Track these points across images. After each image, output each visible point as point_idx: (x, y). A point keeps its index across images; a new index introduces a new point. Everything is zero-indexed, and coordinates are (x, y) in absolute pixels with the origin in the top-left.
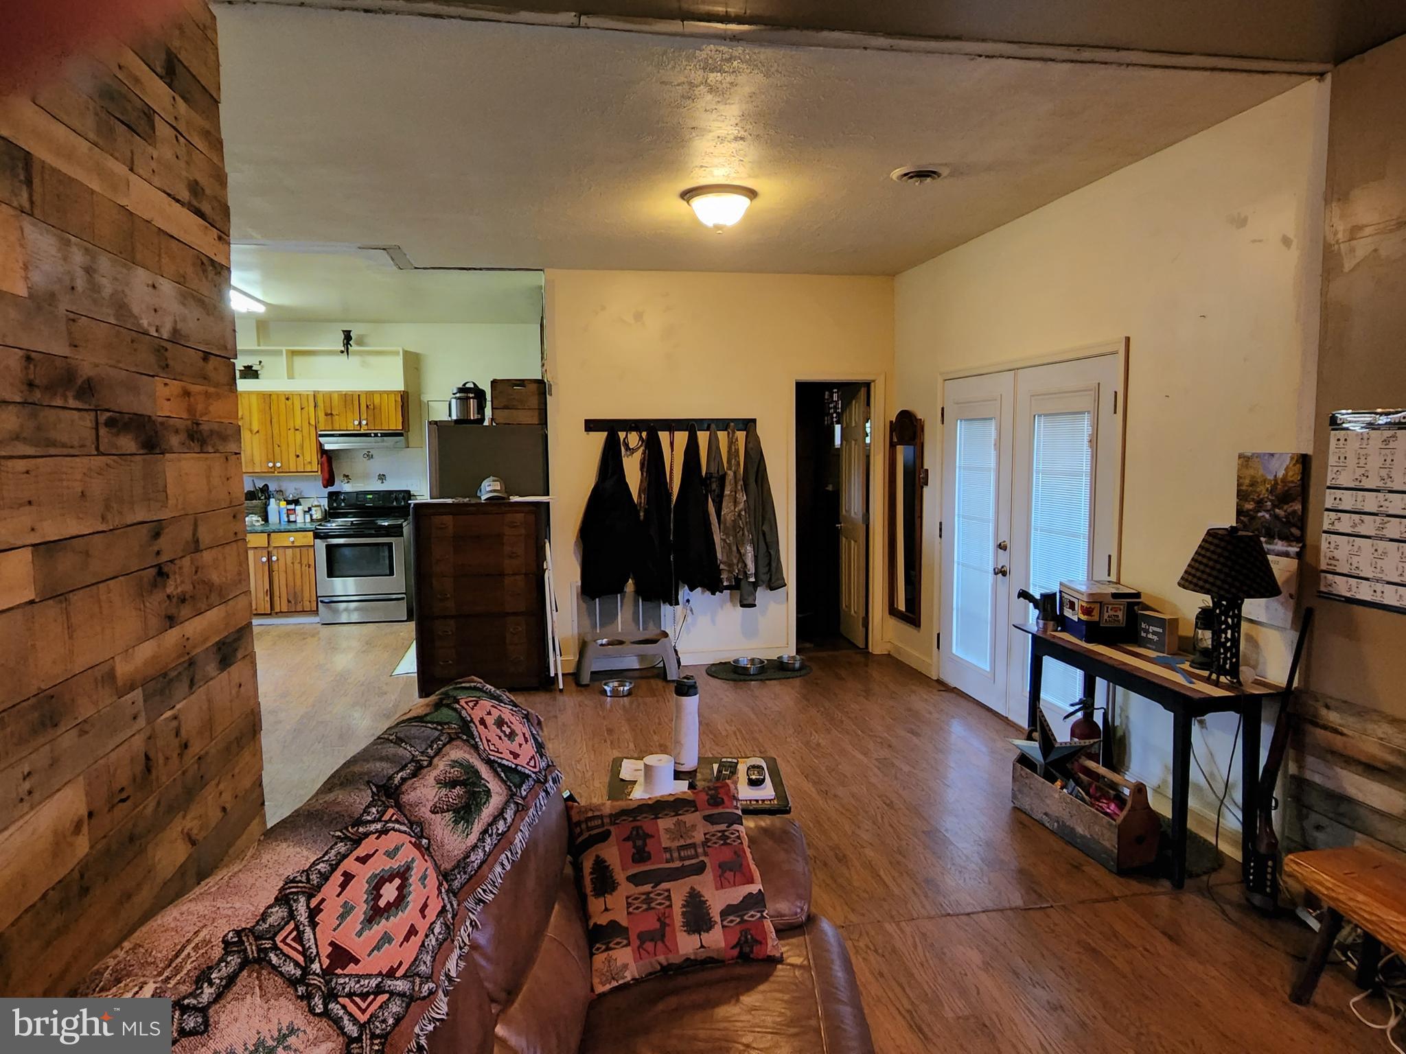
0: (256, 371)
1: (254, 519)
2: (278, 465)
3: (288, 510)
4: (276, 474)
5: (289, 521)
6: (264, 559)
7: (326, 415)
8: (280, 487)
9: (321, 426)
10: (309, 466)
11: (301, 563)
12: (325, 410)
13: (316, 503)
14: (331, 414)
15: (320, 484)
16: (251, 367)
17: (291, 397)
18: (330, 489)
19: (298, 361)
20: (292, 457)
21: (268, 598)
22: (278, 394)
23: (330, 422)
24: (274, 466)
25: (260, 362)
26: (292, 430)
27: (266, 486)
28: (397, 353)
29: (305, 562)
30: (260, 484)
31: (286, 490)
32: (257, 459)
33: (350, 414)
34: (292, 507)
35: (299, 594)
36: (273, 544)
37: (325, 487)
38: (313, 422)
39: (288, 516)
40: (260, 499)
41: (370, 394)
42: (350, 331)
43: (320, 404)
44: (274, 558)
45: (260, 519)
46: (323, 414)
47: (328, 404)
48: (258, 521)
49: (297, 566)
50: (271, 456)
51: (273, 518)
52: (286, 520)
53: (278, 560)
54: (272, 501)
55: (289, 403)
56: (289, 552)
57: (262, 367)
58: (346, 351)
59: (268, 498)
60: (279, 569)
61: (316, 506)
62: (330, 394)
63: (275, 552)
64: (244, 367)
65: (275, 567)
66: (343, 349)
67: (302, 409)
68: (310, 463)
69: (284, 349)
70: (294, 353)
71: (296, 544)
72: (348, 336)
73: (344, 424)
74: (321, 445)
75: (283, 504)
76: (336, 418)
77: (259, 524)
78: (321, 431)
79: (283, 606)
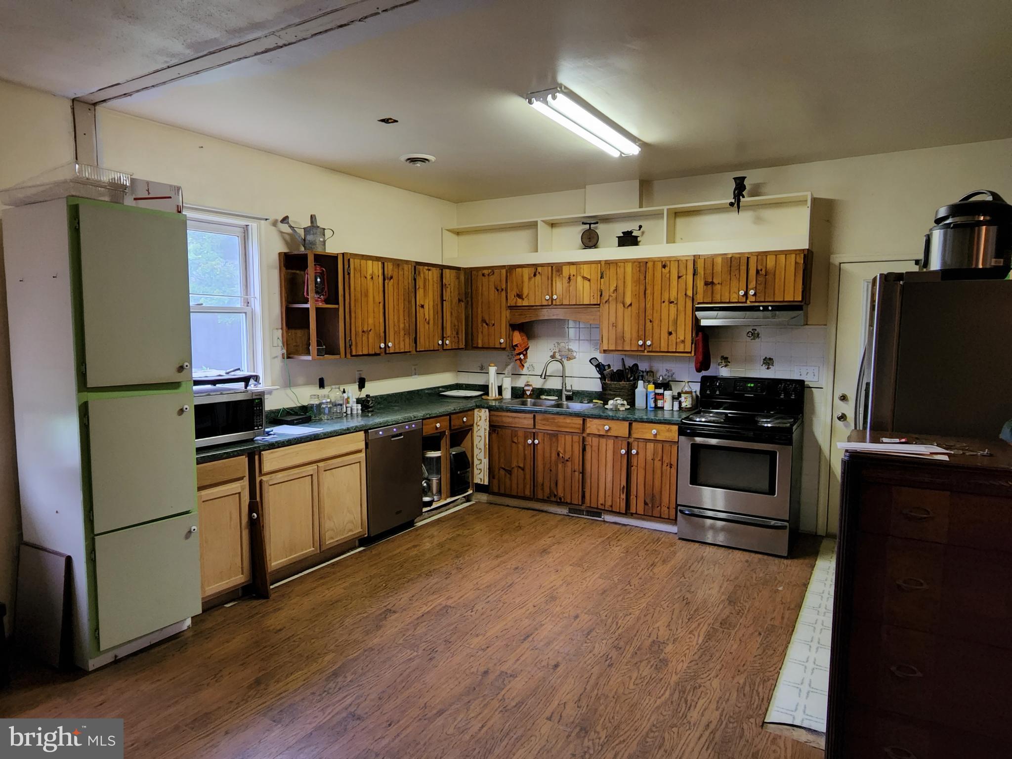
0: (636, 237)
1: (619, 402)
2: (649, 343)
3: (656, 394)
4: (646, 353)
5: (656, 408)
6: (623, 451)
7: (706, 284)
8: (651, 367)
9: (699, 298)
10: (682, 345)
11: (662, 460)
12: (705, 278)
13: (687, 389)
14: (712, 283)
15: (692, 366)
16: (631, 232)
17: (668, 263)
18: (704, 373)
19: (681, 222)
20: (664, 335)
21: (624, 496)
22: (654, 261)
23: (710, 293)
24: (645, 343)
25: (640, 227)
26: (667, 303)
27: (636, 365)
28: (802, 202)
29: (666, 460)
30: (630, 363)
31: (658, 371)
32: (627, 336)
33: (734, 283)
34: (660, 391)
35: (658, 497)
36: (635, 435)
37: (699, 370)
38: (690, 293)
39: (655, 402)
40: (628, 380)
41: (763, 255)
42: (745, 178)
43: (701, 271)
44: (634, 452)
45: (625, 402)
46: (702, 283)
47: (709, 271)
48: (623, 405)
49: (658, 464)
50: (641, 333)
51: (640, 402)
52: (653, 405)
53: (637, 453)
54: (640, 383)
55: (666, 271)
56: (650, 446)
57: (643, 233)
58: (736, 204)
59: (636, 380)
60: (638, 463)
61: (686, 393)
62: (713, 258)
63: (635, 444)
64: (623, 233)
65: (634, 461)
66: (733, 201)
67: (679, 277)
68: (683, 342)
69: (665, 208)
70: (677, 214)
71: (659, 438)
72: (740, 187)
73: (727, 294)
74: (697, 321)
75: (651, 387)
76: (718, 287)
77: (623, 409)
78: (699, 303)
79: (638, 505)
